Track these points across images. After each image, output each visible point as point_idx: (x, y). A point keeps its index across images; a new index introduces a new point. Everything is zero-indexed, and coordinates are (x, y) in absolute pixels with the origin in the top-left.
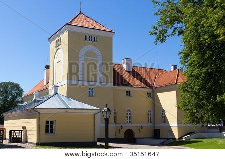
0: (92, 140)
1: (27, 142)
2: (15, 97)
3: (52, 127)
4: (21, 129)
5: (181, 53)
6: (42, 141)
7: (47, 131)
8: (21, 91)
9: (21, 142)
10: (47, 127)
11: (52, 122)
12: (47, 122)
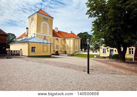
0: (50, 55)
1: (22, 55)
2: (12, 39)
3: (34, 49)
4: (20, 50)
5: (93, 22)
6: (30, 55)
7: (32, 51)
8: (15, 37)
9: (19, 55)
10: (32, 49)
11: (34, 48)
12: (32, 48)
